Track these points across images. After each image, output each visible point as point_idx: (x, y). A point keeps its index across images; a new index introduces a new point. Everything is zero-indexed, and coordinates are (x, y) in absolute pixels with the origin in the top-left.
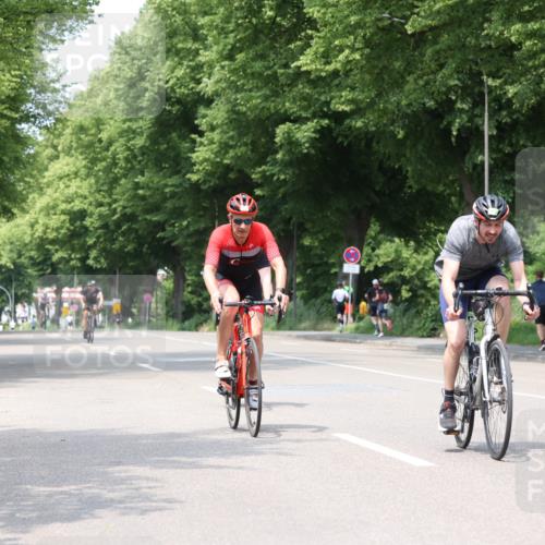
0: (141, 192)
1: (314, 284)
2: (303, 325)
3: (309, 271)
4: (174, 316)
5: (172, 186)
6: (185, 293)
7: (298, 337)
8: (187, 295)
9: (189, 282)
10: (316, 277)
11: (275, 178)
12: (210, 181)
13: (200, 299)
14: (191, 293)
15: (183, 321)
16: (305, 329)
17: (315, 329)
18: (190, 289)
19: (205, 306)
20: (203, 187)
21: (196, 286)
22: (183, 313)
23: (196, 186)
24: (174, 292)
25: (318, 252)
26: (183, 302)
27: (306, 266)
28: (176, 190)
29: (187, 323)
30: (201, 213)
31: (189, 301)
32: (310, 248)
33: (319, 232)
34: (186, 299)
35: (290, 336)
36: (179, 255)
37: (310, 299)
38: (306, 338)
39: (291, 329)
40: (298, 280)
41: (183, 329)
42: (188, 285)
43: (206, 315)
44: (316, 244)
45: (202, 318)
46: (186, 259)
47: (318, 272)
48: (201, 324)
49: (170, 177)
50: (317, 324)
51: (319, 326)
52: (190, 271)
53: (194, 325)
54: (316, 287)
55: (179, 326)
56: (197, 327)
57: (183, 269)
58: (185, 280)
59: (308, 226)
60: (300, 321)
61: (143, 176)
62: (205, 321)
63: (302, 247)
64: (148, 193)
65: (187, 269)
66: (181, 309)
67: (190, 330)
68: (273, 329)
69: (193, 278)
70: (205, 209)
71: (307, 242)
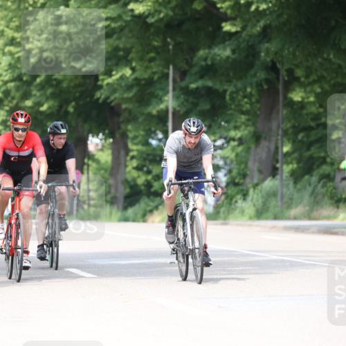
1: (307, 154)
2: (293, 212)
3: (300, 137)
4: (112, 202)
5: (107, 19)
6: (129, 169)
7: (287, 229)
9: (135, 153)
10: (309, 146)
11: (253, 8)
12: (160, 12)
13: (150, 177)
14: (138, 168)
15: (125, 208)
16: (295, 218)
17: (310, 218)
18: (135, 163)
19: (156, 185)
20: (151, 20)
21: (145, 159)
22: (127, 197)
23: (141, 18)
24: (112, 168)
25: (313, 109)
26: (126, 181)
27: (297, 130)
28: (113, 25)
29: (130, 211)
30: (152, 55)
31: (134, 180)
32: (302, 105)
33: (314, 82)
34: (129, 177)
35: (274, 227)
36: (119, 115)
37: (303, 176)
38: (298, 229)
39: (276, 218)
40: (286, 149)
41: (126, 220)
42: (133, 158)
43: (158, 199)
44: (312, 99)
45: (152, 204)
46: (128, 121)
47: (313, 138)
48: (151, 211)
49: (105, 7)
50: (312, 210)
51: (315, 214)
52: (135, 137)
53: (141, 213)
54: (311, 157)
55: (119, 214)
56: (144, 217)
57: (124, 136)
58: (127, 151)
59: (299, 73)
60: (289, 207)
61: (67, 6)
62: (156, 208)
63: (290, 104)
65: (131, 135)
66: (123, 191)
67: (134, 221)
68: (251, 218)
69: (140, 147)
70: (155, 49)
71: (297, 96)
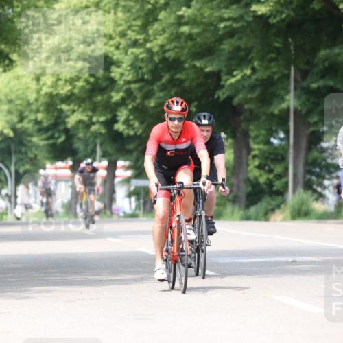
0: (185, 29)
4: (234, 200)
5: (229, 19)
6: (251, 167)
8: (253, 171)
9: (256, 152)
12: (282, 13)
13: (271, 176)
14: (260, 167)
15: (247, 207)
18: (257, 162)
19: (278, 185)
20: (273, 21)
21: (266, 158)
22: (248, 195)
23: (262, 19)
26: (248, 180)
28: (235, 25)
29: (253, 210)
30: (273, 55)
31: (256, 178)
34: (251, 176)
41: (248, 218)
42: (254, 157)
43: (280, 197)
45: (274, 203)
46: (249, 121)
48: (273, 210)
49: (227, 7)
52: (256, 137)
53: (262, 211)
55: (241, 212)
56: (266, 215)
57: (246, 135)
58: (249, 150)
61: (189, 6)
62: (278, 206)
64: (196, 30)
65: (252, 134)
66: (245, 189)
67: (256, 219)
69: (261, 146)
70: (278, 50)
